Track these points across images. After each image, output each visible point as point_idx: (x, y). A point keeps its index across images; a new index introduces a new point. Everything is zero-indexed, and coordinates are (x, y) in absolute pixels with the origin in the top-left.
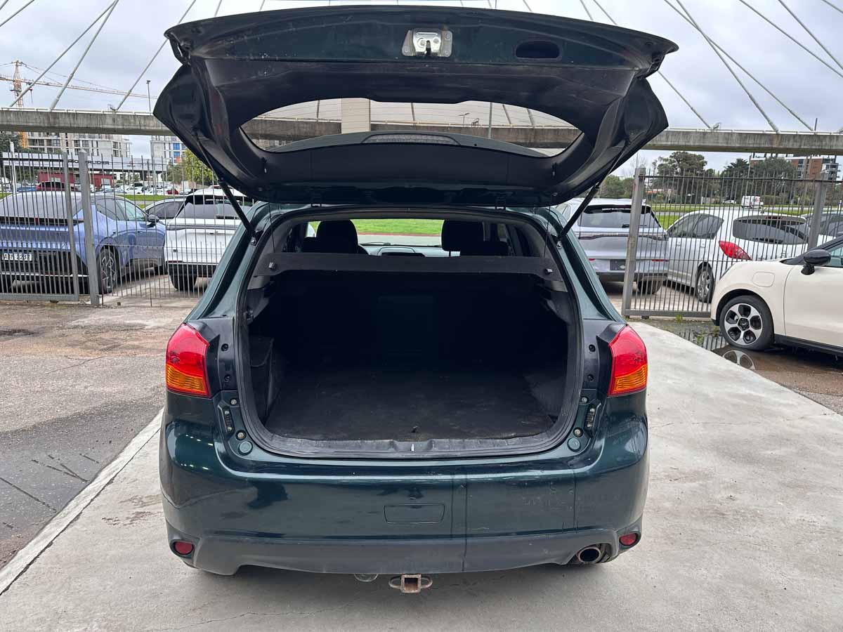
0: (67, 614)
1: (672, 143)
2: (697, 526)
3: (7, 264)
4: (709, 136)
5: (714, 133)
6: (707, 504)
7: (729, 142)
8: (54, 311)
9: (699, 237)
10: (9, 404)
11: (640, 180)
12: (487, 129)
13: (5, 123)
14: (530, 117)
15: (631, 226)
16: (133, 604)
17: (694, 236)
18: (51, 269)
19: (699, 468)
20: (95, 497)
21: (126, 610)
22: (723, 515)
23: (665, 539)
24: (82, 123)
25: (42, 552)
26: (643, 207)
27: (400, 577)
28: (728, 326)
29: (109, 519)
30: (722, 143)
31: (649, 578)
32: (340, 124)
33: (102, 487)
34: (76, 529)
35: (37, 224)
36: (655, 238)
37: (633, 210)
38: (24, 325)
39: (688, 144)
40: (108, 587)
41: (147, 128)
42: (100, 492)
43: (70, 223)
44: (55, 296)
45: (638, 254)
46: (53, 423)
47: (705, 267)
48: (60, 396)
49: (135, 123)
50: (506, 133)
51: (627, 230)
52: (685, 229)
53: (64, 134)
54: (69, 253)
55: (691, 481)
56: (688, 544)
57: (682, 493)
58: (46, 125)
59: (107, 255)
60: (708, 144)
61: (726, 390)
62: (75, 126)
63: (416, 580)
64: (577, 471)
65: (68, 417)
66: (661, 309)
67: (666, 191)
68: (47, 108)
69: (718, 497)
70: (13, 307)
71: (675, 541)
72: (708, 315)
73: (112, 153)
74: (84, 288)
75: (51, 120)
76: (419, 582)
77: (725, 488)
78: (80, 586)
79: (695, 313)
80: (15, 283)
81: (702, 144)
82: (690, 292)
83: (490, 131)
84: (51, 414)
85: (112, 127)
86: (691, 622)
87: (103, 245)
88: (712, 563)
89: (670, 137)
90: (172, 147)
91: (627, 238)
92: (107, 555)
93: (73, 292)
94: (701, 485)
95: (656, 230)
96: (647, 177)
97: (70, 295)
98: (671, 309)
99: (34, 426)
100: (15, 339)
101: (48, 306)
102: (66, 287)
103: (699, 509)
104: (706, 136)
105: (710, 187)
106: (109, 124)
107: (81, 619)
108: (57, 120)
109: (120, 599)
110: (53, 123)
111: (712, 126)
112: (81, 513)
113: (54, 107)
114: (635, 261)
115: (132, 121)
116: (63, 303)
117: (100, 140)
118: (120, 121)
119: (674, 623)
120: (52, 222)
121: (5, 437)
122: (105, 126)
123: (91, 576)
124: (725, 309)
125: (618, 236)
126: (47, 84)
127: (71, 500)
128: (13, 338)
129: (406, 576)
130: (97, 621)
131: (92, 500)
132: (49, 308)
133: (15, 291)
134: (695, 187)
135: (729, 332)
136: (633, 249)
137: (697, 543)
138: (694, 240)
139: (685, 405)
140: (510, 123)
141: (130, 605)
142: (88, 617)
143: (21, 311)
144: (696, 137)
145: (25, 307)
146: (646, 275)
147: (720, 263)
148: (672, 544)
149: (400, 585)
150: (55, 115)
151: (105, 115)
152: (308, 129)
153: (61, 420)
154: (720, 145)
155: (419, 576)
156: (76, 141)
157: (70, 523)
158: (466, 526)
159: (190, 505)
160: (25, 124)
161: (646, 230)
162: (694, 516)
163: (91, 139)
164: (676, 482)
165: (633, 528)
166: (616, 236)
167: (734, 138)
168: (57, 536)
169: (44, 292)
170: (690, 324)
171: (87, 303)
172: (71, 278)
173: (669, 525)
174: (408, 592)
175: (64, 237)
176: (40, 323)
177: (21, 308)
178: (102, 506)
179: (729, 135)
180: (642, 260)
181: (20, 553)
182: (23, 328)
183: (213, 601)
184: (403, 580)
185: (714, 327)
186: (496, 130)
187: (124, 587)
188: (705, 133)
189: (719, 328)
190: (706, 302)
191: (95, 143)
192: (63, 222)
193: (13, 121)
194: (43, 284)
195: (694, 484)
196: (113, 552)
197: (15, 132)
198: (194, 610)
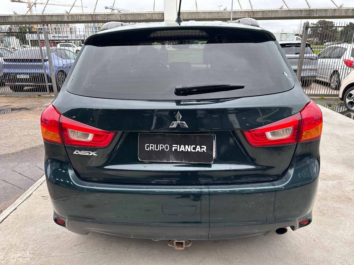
0: (16, 246)
1: (319, 15)
2: (336, 205)
3: (19, 79)
4: (338, 11)
5: (340, 10)
6: (342, 193)
7: (347, 13)
8: (39, 100)
9: (332, 58)
10: (13, 141)
11: (306, 29)
12: (231, 12)
13: (24, 21)
14: (251, 5)
15: (300, 53)
16: (47, 241)
17: (330, 58)
18: (37, 81)
19: (336, 173)
20: (40, 185)
21: (44, 245)
22: (351, 199)
23: (320, 213)
24: (55, 19)
25: (11, 213)
26: (307, 44)
27: (173, 241)
28: (348, 101)
29: (44, 197)
30: (343, 14)
31: (311, 235)
32: (164, 13)
33: (44, 181)
34: (28, 201)
35: (29, 62)
36: (312, 59)
37: (301, 45)
38: (26, 105)
39: (326, 15)
40: (37, 232)
41: (82, 20)
42: (42, 183)
43: (43, 61)
44: (40, 93)
45: (303, 67)
46: (29, 150)
47: (336, 72)
48: (35, 137)
49: (76, 18)
50: (240, 13)
51: (298, 56)
52: (325, 55)
53: (50, 25)
54: (44, 74)
55: (332, 180)
56: (332, 216)
57: (328, 187)
58: (41, 21)
59: (61, 74)
60: (336, 15)
61: (348, 132)
62: (53, 21)
63: (182, 243)
64: (276, 187)
65: (36, 147)
66: (313, 93)
67: (314, 39)
68: (40, 13)
69: (347, 189)
70: (22, 98)
71: (325, 214)
72: (338, 95)
73: (70, 33)
74: (51, 89)
75: (43, 19)
76: (184, 244)
77: (351, 185)
78: (25, 231)
79: (330, 95)
80: (26, 88)
81: (333, 15)
82: (328, 85)
83: (232, 12)
84: (30, 145)
85: (68, 20)
86: (336, 262)
87: (59, 70)
88: (346, 227)
89: (318, 13)
90: (94, 29)
91: (298, 59)
92: (40, 215)
93: (47, 91)
94: (338, 183)
95: (313, 55)
96: (310, 27)
97: (46, 93)
98: (318, 93)
99: (21, 151)
100: (21, 112)
101: (37, 97)
102: (43, 89)
103: (337, 196)
104: (336, 11)
105: (336, 37)
106: (66, 19)
107: (22, 249)
108: (45, 19)
109: (42, 238)
110: (44, 20)
111: (339, 6)
112: (32, 193)
113: (43, 13)
114: (301, 70)
115: (75, 17)
116: (43, 96)
117: (65, 27)
118: (70, 17)
119: (326, 262)
120: (35, 61)
121: (8, 156)
122: (65, 20)
123: (31, 226)
124: (347, 92)
125: (294, 58)
126: (42, 4)
127: (31, 186)
128: (20, 112)
129: (176, 241)
130: (29, 250)
131: (38, 187)
132: (37, 98)
133: (25, 91)
134: (328, 37)
135: (348, 103)
136: (301, 64)
137: (337, 215)
138: (329, 59)
139: (327, 141)
140: (241, 9)
141: (46, 242)
142: (25, 248)
143: (26, 100)
144: (331, 12)
145: (27, 98)
146: (307, 77)
147: (344, 70)
148: (323, 215)
149: (173, 245)
150: (44, 16)
151: (64, 15)
152: (150, 17)
153: (33, 148)
154: (343, 15)
155: (184, 242)
156: (55, 28)
157: (27, 198)
158: (209, 217)
159: (63, 200)
160: (32, 21)
161: (308, 55)
162: (334, 200)
163: (61, 27)
164: (324, 181)
165: (308, 217)
166: (292, 58)
167: (350, 11)
168: (19, 205)
169: (35, 91)
170: (328, 100)
171: (53, 96)
172: (45, 85)
173: (321, 205)
174: (178, 249)
175: (41, 67)
176: (33, 105)
177: (26, 99)
178: (42, 190)
179: (347, 10)
180: (305, 70)
181: (4, 212)
182: (25, 107)
183: (86, 241)
184: (175, 243)
185: (340, 101)
186: (235, 12)
187: (45, 232)
188: (335, 10)
189: (343, 102)
190: (336, 89)
191: (63, 29)
192: (40, 61)
193: (27, 19)
194: (38, 88)
195: (333, 182)
196: (42, 214)
197: (30, 25)
198: (76, 246)
